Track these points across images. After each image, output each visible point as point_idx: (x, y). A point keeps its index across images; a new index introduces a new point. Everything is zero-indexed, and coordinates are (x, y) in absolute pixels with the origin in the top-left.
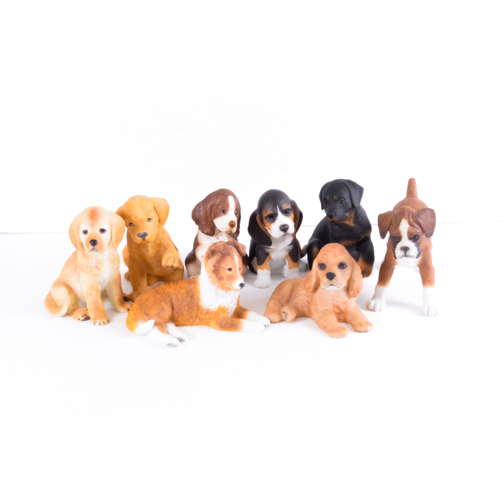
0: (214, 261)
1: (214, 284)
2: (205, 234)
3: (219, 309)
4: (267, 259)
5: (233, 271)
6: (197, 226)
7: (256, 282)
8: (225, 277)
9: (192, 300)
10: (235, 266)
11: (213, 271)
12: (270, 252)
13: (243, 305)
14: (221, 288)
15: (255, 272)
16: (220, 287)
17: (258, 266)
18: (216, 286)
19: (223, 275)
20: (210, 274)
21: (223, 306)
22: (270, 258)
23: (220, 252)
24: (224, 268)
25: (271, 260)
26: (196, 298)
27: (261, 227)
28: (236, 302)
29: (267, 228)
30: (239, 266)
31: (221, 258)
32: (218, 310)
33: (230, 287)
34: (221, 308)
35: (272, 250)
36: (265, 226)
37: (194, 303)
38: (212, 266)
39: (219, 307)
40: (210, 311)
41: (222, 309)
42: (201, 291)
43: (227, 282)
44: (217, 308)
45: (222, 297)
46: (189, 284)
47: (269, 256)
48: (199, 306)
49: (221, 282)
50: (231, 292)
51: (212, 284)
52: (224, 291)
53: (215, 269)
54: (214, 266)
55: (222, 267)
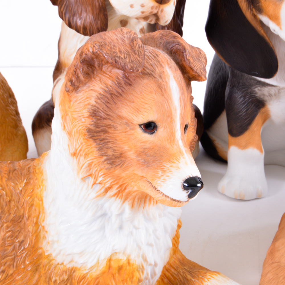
0: (94, 94)
1: (91, 180)
2: (78, 31)
3: (110, 267)
4: (258, 119)
5: (161, 131)
6: (56, 8)
7: (224, 184)
8: (131, 155)
9: (14, 235)
10: (169, 116)
11: (89, 131)
12: (266, 98)
13: (192, 256)
14: (117, 194)
15: (223, 161)
16: (114, 191)
17: (231, 139)
18: (98, 187)
19: (126, 148)
20: (80, 142)
21: (123, 258)
22: (267, 117)
23: (115, 65)
24: (129, 123)
25: (267, 123)
26: (30, 228)
27: (248, 14)
28: (171, 245)
29: (264, 19)
30: (182, 118)
31: (119, 85)
32: (103, 273)
33: (150, 192)
34: (114, 265)
35: (273, 91)
36: (260, 10)
37: (21, 243)
38: (86, 113)
39: (110, 260)
40: (77, 275)
41: (120, 269)
42: (47, 204)
43: (139, 172)
44: (103, 265)
45: (121, 228)
46: (9, 179)
47: (262, 110)
48: (41, 256)
49: (117, 172)
50: (152, 209)
51: (84, 179)
52: (127, 206)
53: (97, 127)
54: (94, 114)
55: (120, 117)
